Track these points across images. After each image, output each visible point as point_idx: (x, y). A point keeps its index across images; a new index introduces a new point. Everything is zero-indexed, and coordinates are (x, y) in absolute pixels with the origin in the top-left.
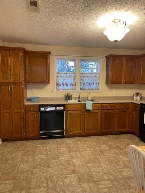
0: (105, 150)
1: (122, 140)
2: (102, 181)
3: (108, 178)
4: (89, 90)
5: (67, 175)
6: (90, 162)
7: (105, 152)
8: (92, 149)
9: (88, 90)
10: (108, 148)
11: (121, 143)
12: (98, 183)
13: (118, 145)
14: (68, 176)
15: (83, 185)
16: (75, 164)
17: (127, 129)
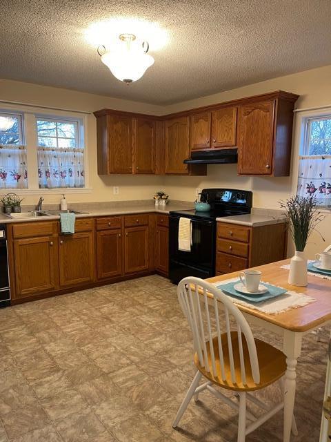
0: (111, 314)
1: (140, 288)
2: (119, 369)
3: (128, 362)
4: (61, 187)
5: (41, 380)
6: (87, 342)
7: (112, 317)
8: (82, 317)
9: (59, 187)
10: (116, 308)
11: (139, 294)
12: (111, 375)
13: (134, 299)
14: (43, 380)
15: (81, 388)
16: (53, 354)
17: (146, 266)
